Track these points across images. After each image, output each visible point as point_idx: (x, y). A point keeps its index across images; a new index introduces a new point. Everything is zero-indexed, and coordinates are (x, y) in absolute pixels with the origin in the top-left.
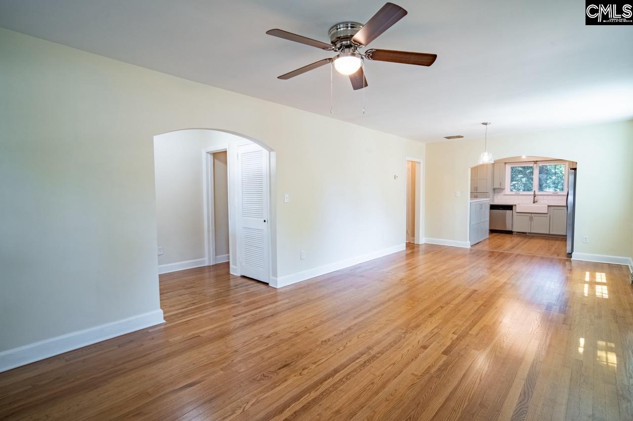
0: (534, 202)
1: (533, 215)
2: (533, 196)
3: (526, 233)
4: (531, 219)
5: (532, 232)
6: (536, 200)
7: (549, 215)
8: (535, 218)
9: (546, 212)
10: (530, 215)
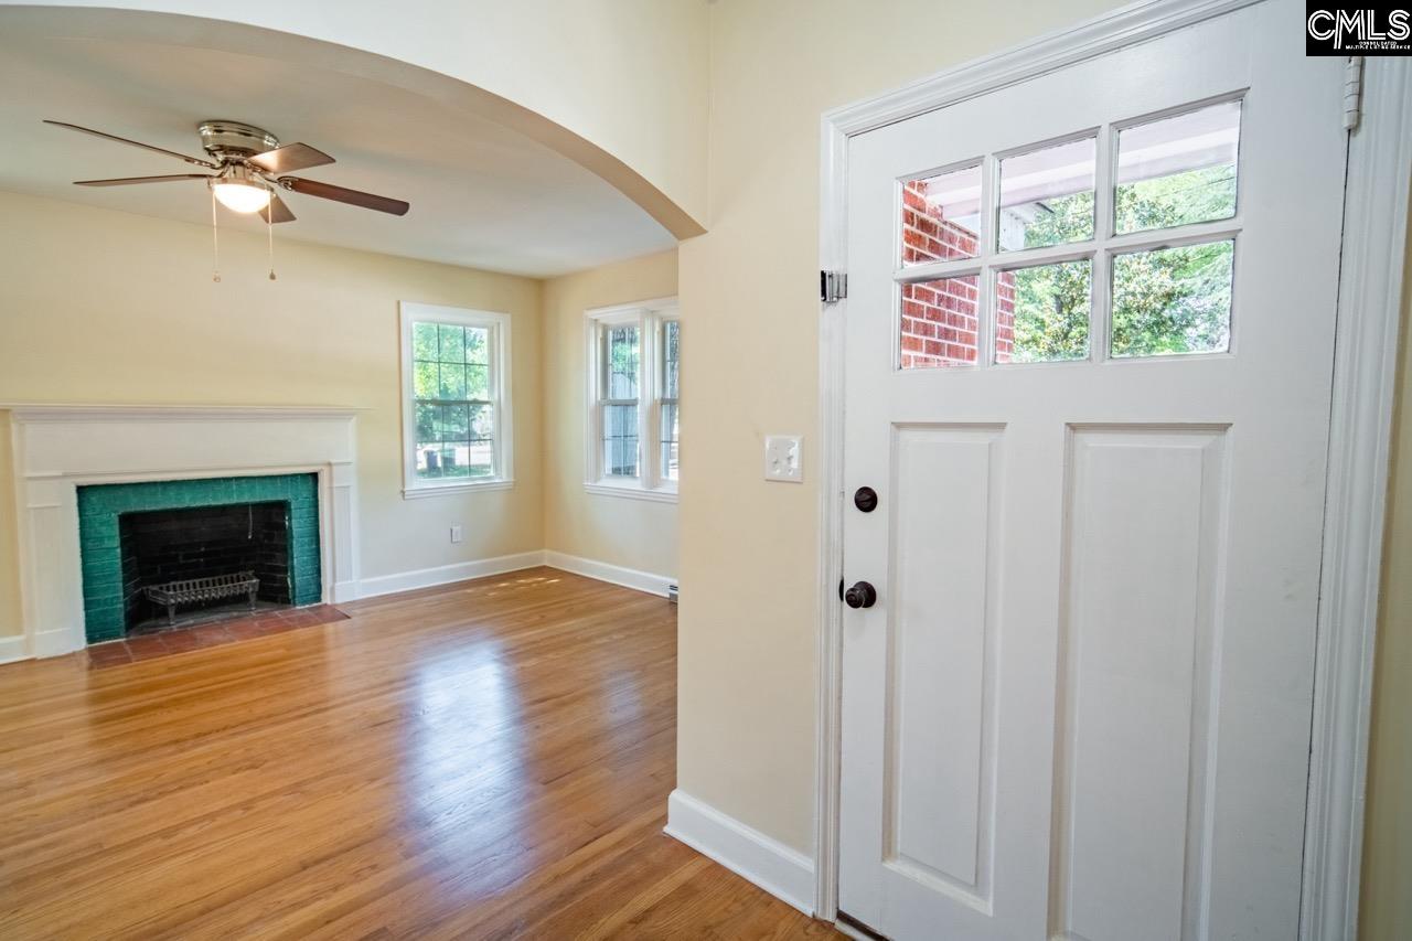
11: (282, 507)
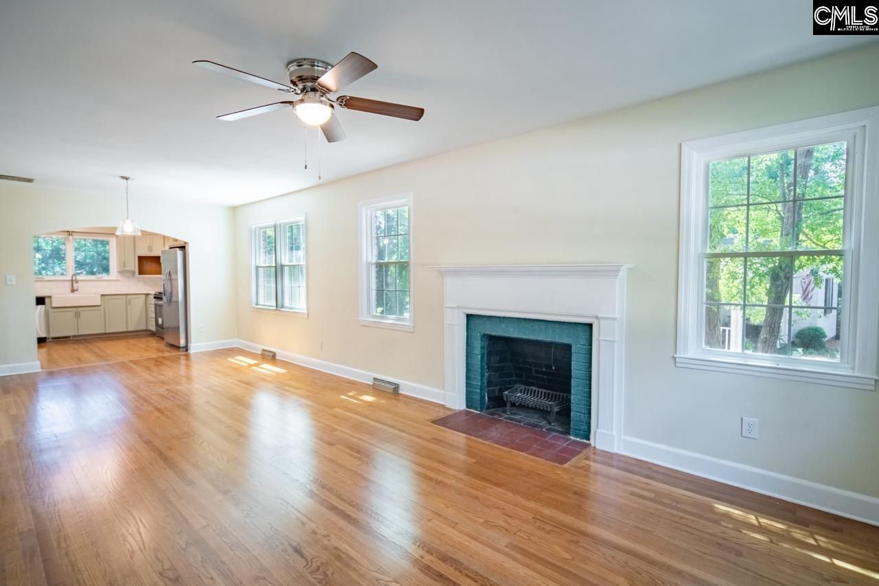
0: (73, 291)
1: (80, 309)
2: (70, 283)
3: (69, 337)
4: (77, 315)
5: (80, 334)
6: (75, 288)
7: (102, 308)
8: (84, 314)
9: (99, 304)
10: (75, 309)
11: (567, 348)
